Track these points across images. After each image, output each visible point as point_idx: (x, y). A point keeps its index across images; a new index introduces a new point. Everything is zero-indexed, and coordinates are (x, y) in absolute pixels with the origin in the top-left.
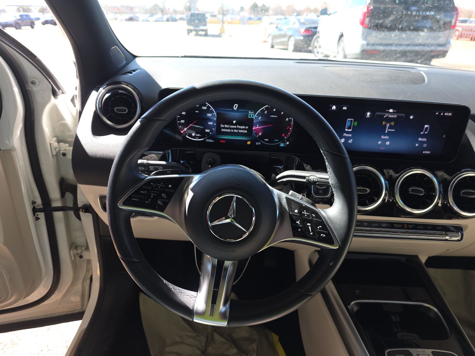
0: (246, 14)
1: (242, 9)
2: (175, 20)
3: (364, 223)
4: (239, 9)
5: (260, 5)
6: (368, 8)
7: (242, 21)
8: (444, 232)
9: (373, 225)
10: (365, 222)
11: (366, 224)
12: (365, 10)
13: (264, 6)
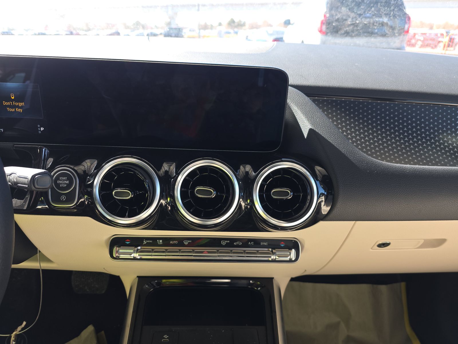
0: (224, 29)
1: (220, 24)
2: (155, 35)
3: (158, 241)
4: (217, 24)
5: (236, 20)
6: (325, 16)
7: (220, 35)
8: (270, 249)
9: (171, 242)
10: (160, 239)
11: (161, 241)
12: (323, 18)
13: (240, 21)
